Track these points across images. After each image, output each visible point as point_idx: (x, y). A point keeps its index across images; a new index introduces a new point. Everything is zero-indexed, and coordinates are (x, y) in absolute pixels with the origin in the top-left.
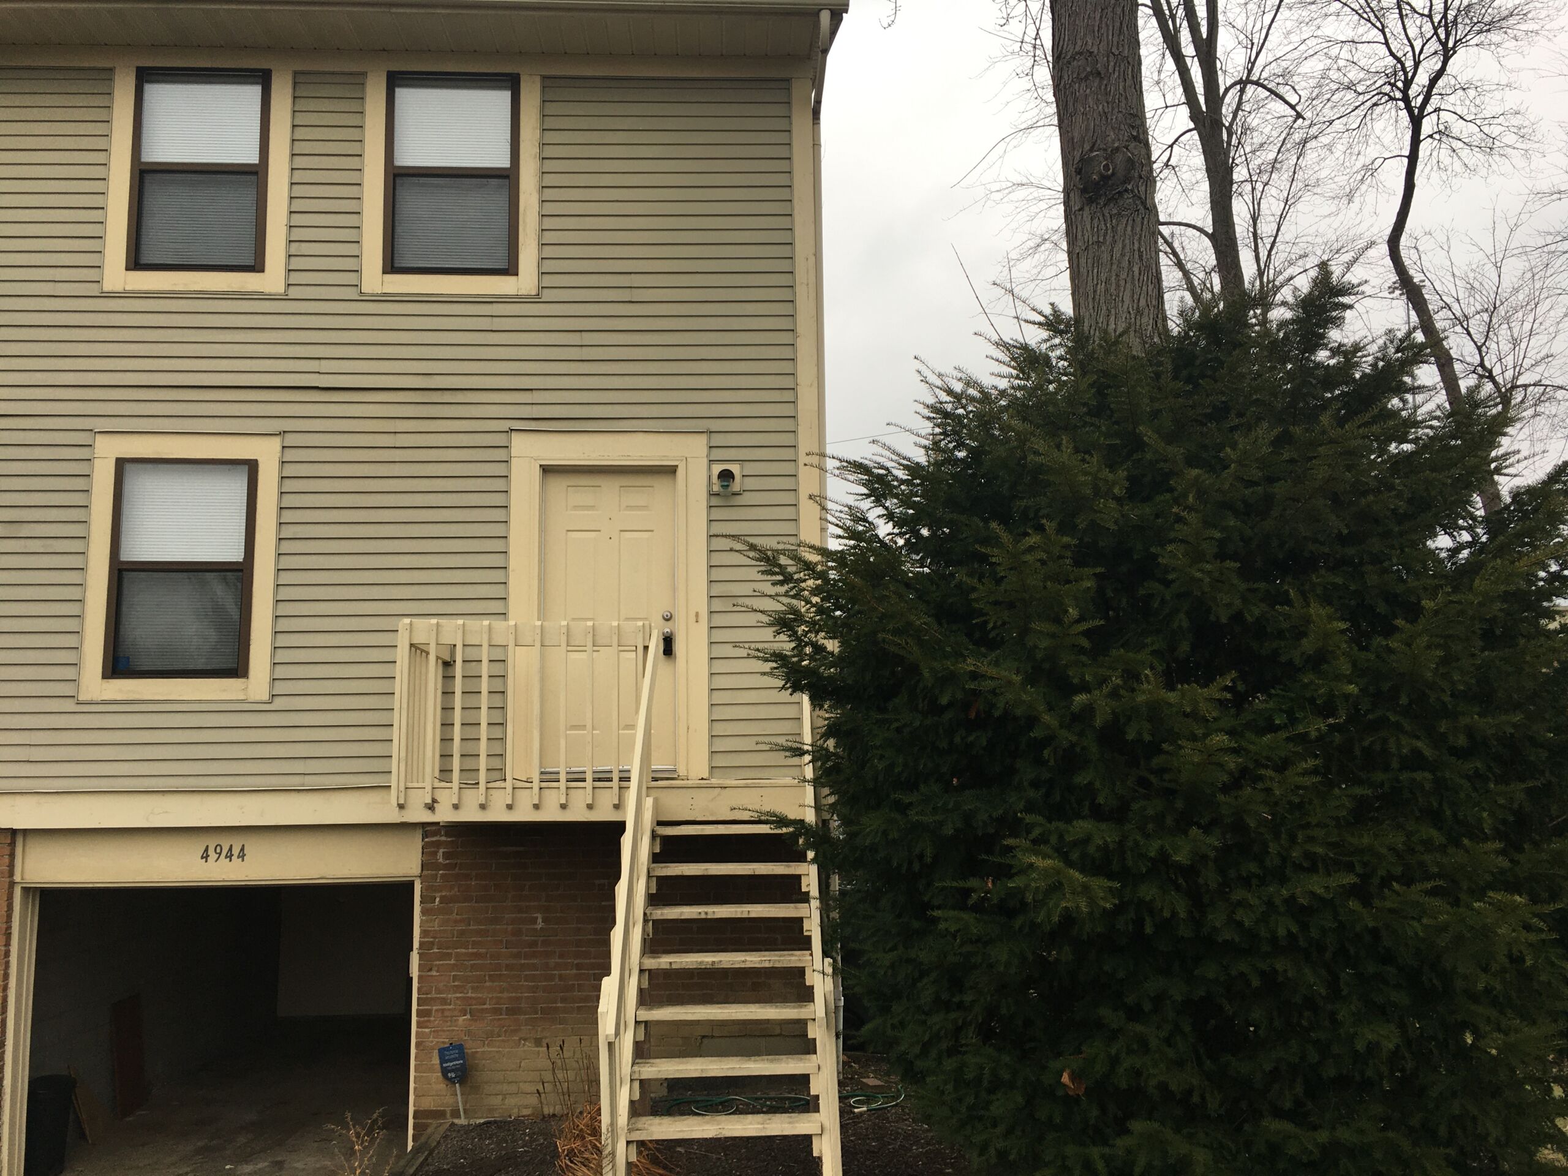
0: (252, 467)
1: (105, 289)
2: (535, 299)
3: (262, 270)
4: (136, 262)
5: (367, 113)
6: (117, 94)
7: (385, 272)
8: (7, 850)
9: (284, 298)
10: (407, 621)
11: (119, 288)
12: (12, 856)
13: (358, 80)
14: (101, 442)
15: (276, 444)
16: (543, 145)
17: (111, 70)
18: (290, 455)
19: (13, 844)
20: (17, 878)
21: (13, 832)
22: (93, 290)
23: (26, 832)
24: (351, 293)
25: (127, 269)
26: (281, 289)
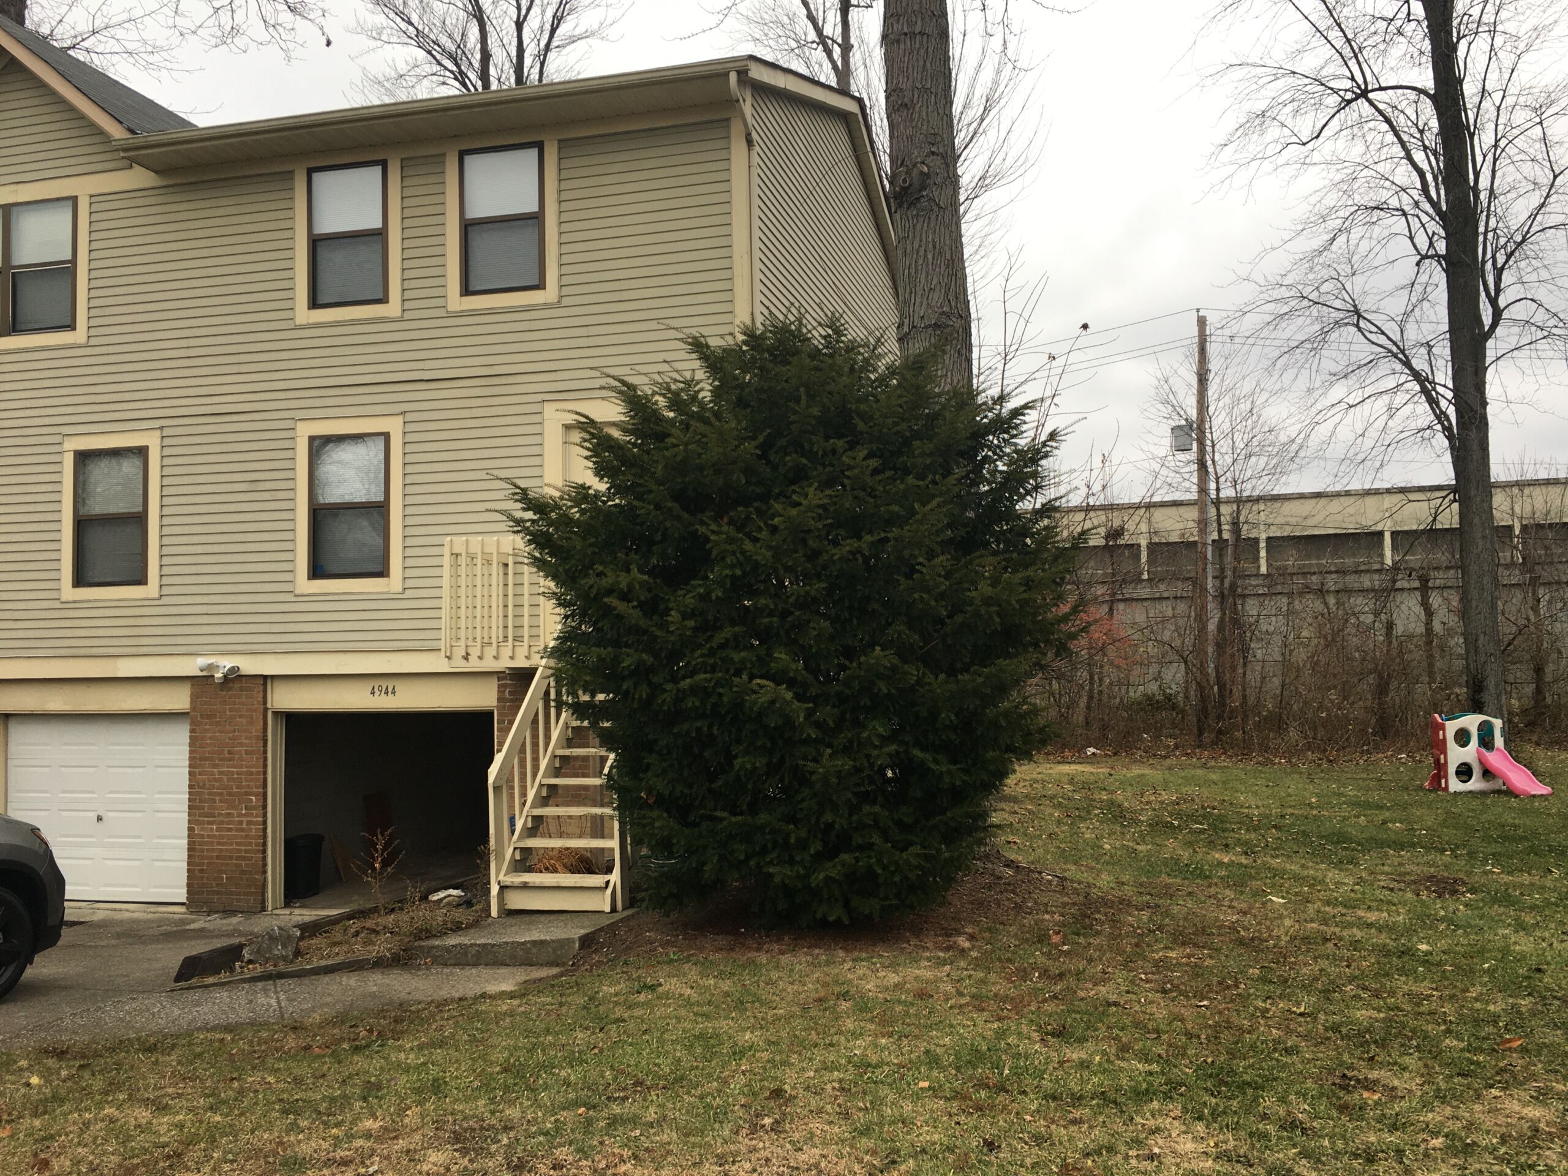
0: (386, 436)
1: (297, 323)
2: (558, 305)
3: (387, 302)
4: (314, 303)
5: (447, 182)
6: (297, 189)
7: (461, 295)
8: (261, 688)
9: (401, 320)
10: (449, 538)
11: (304, 322)
12: (265, 691)
13: (440, 158)
14: (300, 426)
15: (400, 420)
16: (560, 191)
17: (292, 172)
18: (410, 427)
19: (265, 685)
20: (269, 706)
21: (265, 678)
22: (290, 325)
23: (273, 677)
24: (441, 312)
25: (309, 308)
26: (399, 314)
